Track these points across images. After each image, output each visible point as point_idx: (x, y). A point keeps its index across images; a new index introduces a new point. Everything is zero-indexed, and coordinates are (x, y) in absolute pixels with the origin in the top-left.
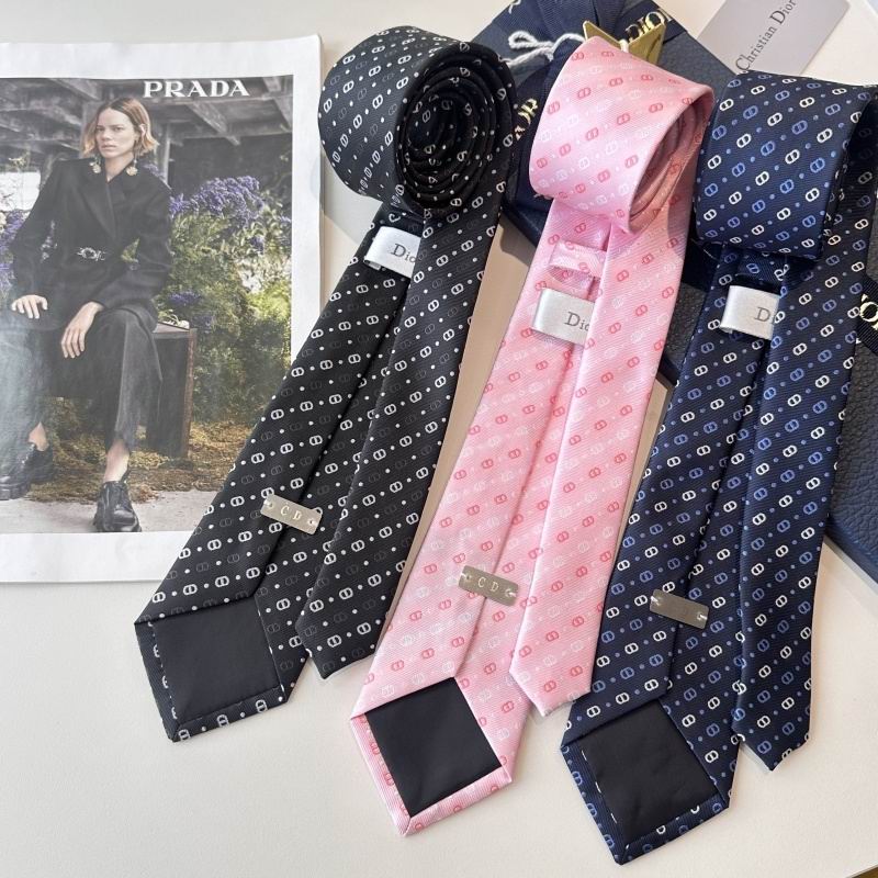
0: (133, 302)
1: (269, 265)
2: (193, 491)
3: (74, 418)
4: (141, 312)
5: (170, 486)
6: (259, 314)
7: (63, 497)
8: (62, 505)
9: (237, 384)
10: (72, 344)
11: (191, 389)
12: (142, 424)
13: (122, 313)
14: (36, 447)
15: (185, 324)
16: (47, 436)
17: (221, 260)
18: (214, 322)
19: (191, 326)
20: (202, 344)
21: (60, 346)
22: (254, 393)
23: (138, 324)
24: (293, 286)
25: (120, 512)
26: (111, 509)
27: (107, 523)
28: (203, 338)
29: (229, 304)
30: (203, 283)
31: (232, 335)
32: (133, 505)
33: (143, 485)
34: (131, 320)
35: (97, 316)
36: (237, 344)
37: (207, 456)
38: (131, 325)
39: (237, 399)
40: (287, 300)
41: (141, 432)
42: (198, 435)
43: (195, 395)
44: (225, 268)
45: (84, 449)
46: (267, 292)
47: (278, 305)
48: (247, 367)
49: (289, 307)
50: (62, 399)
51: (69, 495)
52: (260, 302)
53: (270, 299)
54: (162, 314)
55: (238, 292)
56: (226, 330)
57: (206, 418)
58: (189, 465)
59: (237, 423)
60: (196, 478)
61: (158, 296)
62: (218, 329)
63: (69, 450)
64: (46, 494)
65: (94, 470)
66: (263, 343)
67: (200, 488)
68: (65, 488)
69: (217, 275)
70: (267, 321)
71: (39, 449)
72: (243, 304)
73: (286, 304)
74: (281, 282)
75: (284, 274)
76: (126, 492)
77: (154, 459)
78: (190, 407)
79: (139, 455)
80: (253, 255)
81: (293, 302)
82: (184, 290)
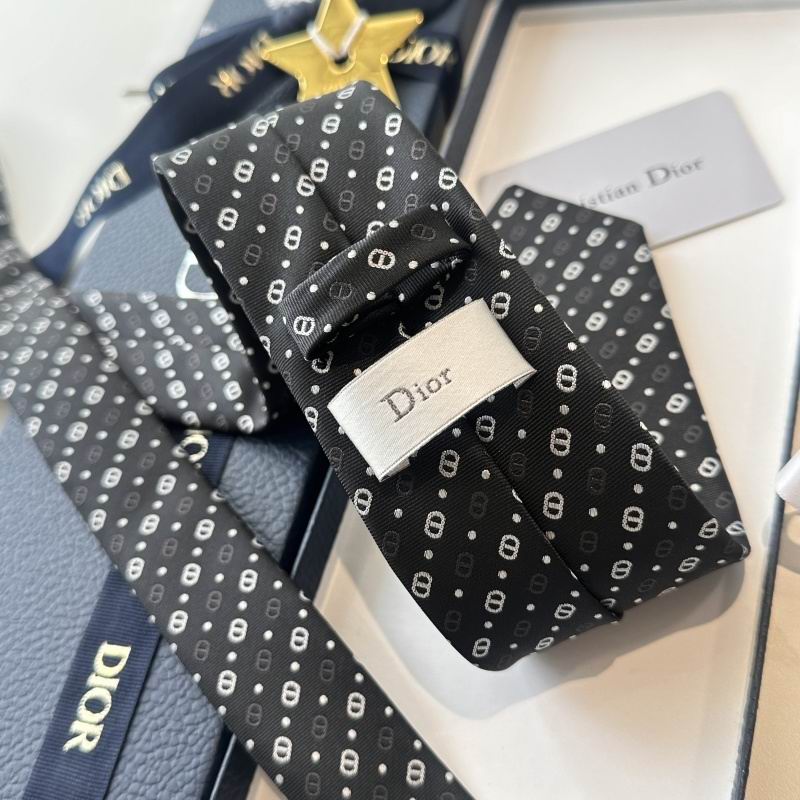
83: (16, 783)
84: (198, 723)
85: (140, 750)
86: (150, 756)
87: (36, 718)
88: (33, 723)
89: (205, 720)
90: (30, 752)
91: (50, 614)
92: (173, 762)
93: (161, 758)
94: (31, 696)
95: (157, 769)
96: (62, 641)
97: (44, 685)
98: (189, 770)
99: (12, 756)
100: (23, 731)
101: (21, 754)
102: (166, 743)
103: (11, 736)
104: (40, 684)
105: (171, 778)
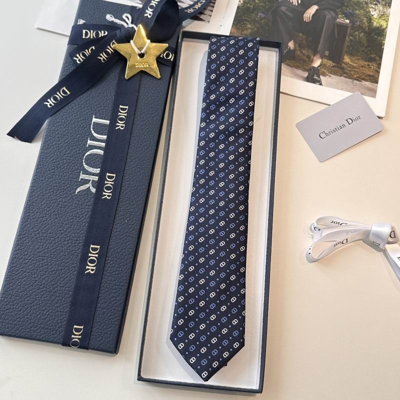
0: (331, 9)
1: (382, 9)
2: (343, 77)
3: (304, 42)
4: (333, 13)
5: (335, 73)
6: (375, 24)
7: (297, 67)
8: (296, 69)
9: (363, 46)
10: (307, 18)
11: (347, 43)
12: (327, 50)
13: (326, 12)
15: (348, 21)
16: (295, 45)
17: (364, 3)
18: (358, 23)
19: (350, 23)
20: (353, 29)
21: (303, 17)
22: (369, 50)
23: (331, 17)
24: (390, 18)
25: (316, 77)
26: (313, 76)
27: (310, 79)
28: (353, 27)
29: (365, 19)
30: (356, 10)
31: (365, 29)
32: (321, 76)
33: (325, 71)
34: (329, 15)
35: (317, 10)
36: (365, 33)
37: (349, 67)
38: (328, 17)
39: (363, 51)
40: (387, 22)
41: (327, 53)
42: (347, 59)
43: (348, 46)
44: (365, 6)
45: (306, 53)
46: (380, 17)
47: (383, 23)
48: (368, 41)
49: (387, 24)
50: (301, 34)
51: (299, 67)
52: (376, 20)
53: (380, 21)
54: (340, 16)
55: (369, 15)
56: (362, 27)
57: (351, 54)
58: (343, 69)
59: (362, 59)
60: (344, 73)
61: (339, 10)
62: (360, 26)
63: (301, 52)
64: (291, 64)
65: (309, 61)
66: (375, 35)
67: (345, 77)
68: (298, 64)
69: (362, 8)
70: (379, 27)
71: (291, 49)
72: (370, 19)
73: (386, 23)
74: (386, 15)
75: (387, 13)
76: (319, 71)
77: (330, 63)
78: (345, 49)
79: (325, 61)
80: (376, 4)
81: (389, 23)
82: (349, 10)
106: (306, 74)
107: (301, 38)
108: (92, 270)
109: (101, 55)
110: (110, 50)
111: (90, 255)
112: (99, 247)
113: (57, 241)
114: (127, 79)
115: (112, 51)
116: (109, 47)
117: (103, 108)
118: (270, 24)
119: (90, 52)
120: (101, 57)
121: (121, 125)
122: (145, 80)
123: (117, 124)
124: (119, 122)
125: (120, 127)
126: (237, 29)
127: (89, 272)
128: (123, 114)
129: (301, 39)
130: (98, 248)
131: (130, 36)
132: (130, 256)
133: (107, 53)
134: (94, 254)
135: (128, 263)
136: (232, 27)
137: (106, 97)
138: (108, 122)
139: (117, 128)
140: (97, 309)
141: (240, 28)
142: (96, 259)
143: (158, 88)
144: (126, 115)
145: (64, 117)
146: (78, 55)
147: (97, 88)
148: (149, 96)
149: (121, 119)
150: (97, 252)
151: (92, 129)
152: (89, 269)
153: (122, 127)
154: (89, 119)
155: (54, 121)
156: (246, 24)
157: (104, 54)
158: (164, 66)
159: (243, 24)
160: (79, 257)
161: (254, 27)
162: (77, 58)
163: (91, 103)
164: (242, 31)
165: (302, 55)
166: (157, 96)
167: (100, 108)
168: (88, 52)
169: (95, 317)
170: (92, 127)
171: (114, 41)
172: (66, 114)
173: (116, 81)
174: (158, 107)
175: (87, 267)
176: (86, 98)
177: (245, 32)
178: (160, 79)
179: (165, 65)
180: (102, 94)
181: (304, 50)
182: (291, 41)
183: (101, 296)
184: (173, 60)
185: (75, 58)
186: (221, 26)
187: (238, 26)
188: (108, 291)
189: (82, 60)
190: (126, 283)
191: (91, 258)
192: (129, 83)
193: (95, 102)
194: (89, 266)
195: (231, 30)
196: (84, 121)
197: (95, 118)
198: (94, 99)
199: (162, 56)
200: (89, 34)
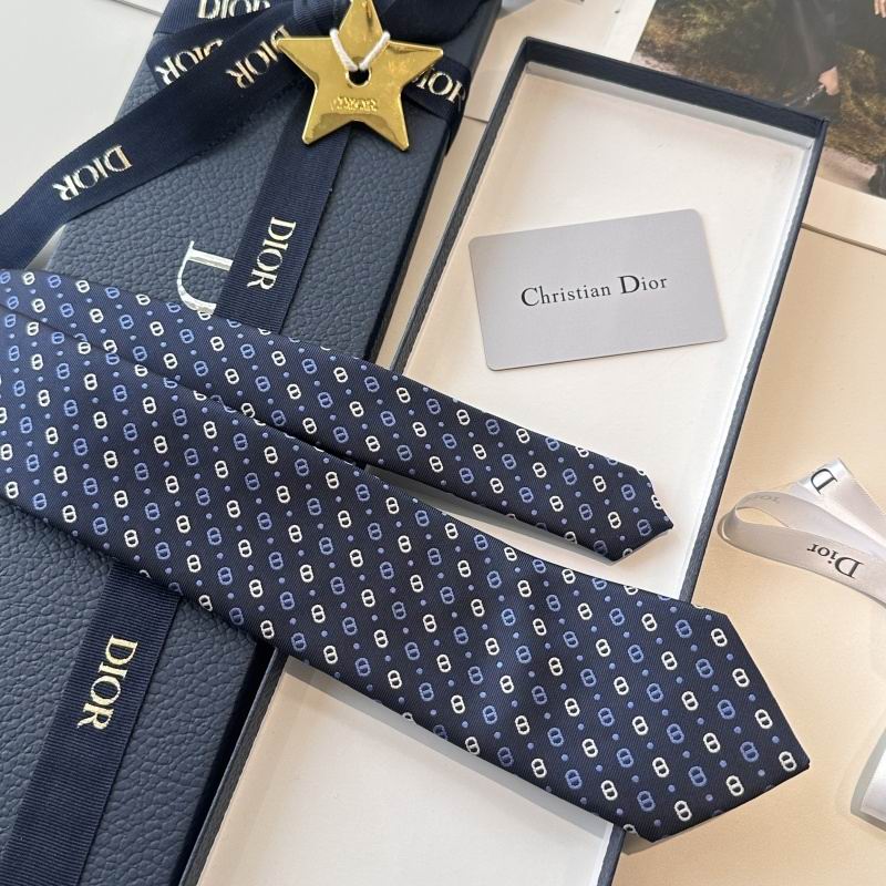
3: (872, 76)
14: (825, 88)
16: (840, 82)
27: (882, 187)
45: (874, 109)
50: (863, 52)
51: (850, 148)
63: (860, 104)
68: (846, 139)
71: (829, 91)
83: (29, 752)
84: (205, 717)
85: (151, 734)
86: (162, 739)
87: (46, 696)
88: (43, 700)
89: (212, 714)
90: (43, 726)
91: (54, 601)
92: (183, 747)
93: (172, 742)
94: (40, 676)
95: (168, 751)
96: (69, 629)
97: (52, 668)
98: (198, 755)
99: (24, 728)
100: (33, 707)
101: (33, 728)
102: (177, 731)
103: (22, 711)
104: (47, 667)
105: (182, 760)
106: (870, 172)
107: (864, 62)
108: (101, 718)
109: (239, 64)
110: (265, 55)
111: (102, 668)
112: (134, 646)
113: (12, 612)
114: (306, 142)
115: (275, 57)
116: (264, 45)
117: (222, 220)
118: (770, 15)
119: (207, 53)
120: (239, 71)
121: (264, 276)
122: (362, 152)
123: (255, 272)
124: (261, 266)
125: (261, 281)
126: (666, 22)
127: (92, 723)
128: (275, 245)
129: (862, 66)
130: (130, 650)
131: (331, 17)
132: (228, 687)
133: (257, 62)
134: (116, 667)
135: (217, 709)
136: (652, 16)
137: (237, 191)
138: (226, 263)
139: (249, 284)
140: (95, 849)
141: (677, 20)
142: (117, 685)
143: (397, 178)
144: (285, 247)
145: (104, 238)
146: (168, 61)
147: (215, 163)
148: (365, 199)
149: (269, 260)
150: (125, 661)
151: (179, 282)
152: (90, 714)
153: (267, 281)
154: (177, 251)
155: (74, 249)
156: (695, 11)
157: (247, 62)
158: (426, 115)
159: (687, 10)
160: (69, 671)
161: (717, 21)
162: (166, 67)
163: (189, 205)
164: (681, 30)
165: (861, 114)
166: (391, 201)
167: (214, 222)
168: (199, 54)
169: (86, 875)
170: (180, 275)
171: (281, 29)
172: (111, 229)
173: (273, 148)
174: (387, 233)
175: (88, 707)
176: (179, 188)
177: (690, 34)
178: (406, 151)
179: (430, 112)
180: (228, 181)
181: (869, 98)
182: (830, 69)
183: (117, 808)
184: (456, 98)
185: (159, 69)
186: (617, 12)
187: (669, 16)
188: (138, 795)
189: (177, 75)
190: (201, 775)
191: (105, 679)
192: (310, 155)
193: (203, 202)
194: (95, 704)
195: (648, 25)
196: (161, 255)
197: (194, 248)
198: (200, 192)
199: (422, 85)
200: (218, 8)
